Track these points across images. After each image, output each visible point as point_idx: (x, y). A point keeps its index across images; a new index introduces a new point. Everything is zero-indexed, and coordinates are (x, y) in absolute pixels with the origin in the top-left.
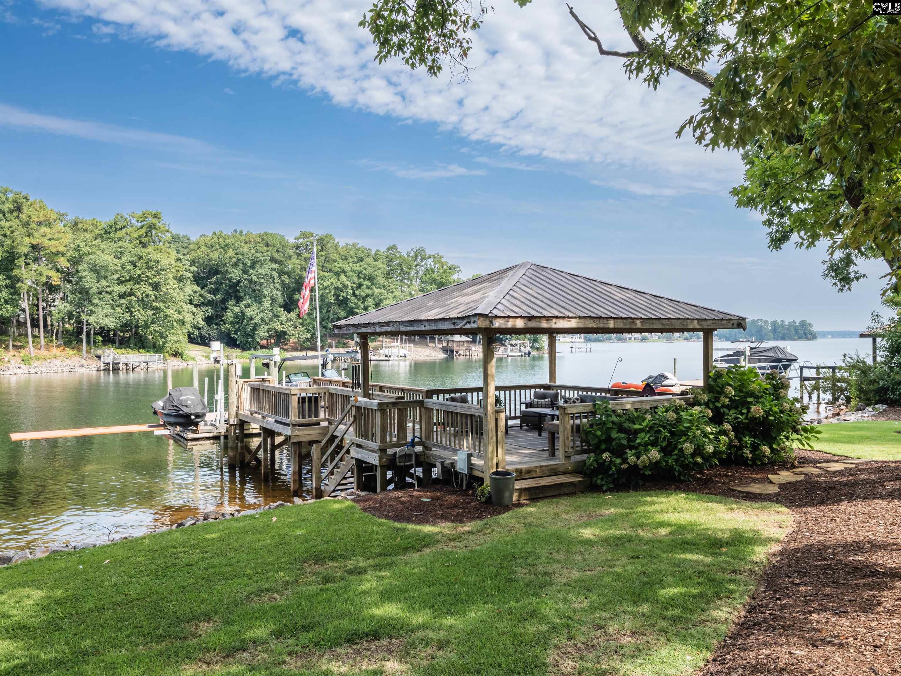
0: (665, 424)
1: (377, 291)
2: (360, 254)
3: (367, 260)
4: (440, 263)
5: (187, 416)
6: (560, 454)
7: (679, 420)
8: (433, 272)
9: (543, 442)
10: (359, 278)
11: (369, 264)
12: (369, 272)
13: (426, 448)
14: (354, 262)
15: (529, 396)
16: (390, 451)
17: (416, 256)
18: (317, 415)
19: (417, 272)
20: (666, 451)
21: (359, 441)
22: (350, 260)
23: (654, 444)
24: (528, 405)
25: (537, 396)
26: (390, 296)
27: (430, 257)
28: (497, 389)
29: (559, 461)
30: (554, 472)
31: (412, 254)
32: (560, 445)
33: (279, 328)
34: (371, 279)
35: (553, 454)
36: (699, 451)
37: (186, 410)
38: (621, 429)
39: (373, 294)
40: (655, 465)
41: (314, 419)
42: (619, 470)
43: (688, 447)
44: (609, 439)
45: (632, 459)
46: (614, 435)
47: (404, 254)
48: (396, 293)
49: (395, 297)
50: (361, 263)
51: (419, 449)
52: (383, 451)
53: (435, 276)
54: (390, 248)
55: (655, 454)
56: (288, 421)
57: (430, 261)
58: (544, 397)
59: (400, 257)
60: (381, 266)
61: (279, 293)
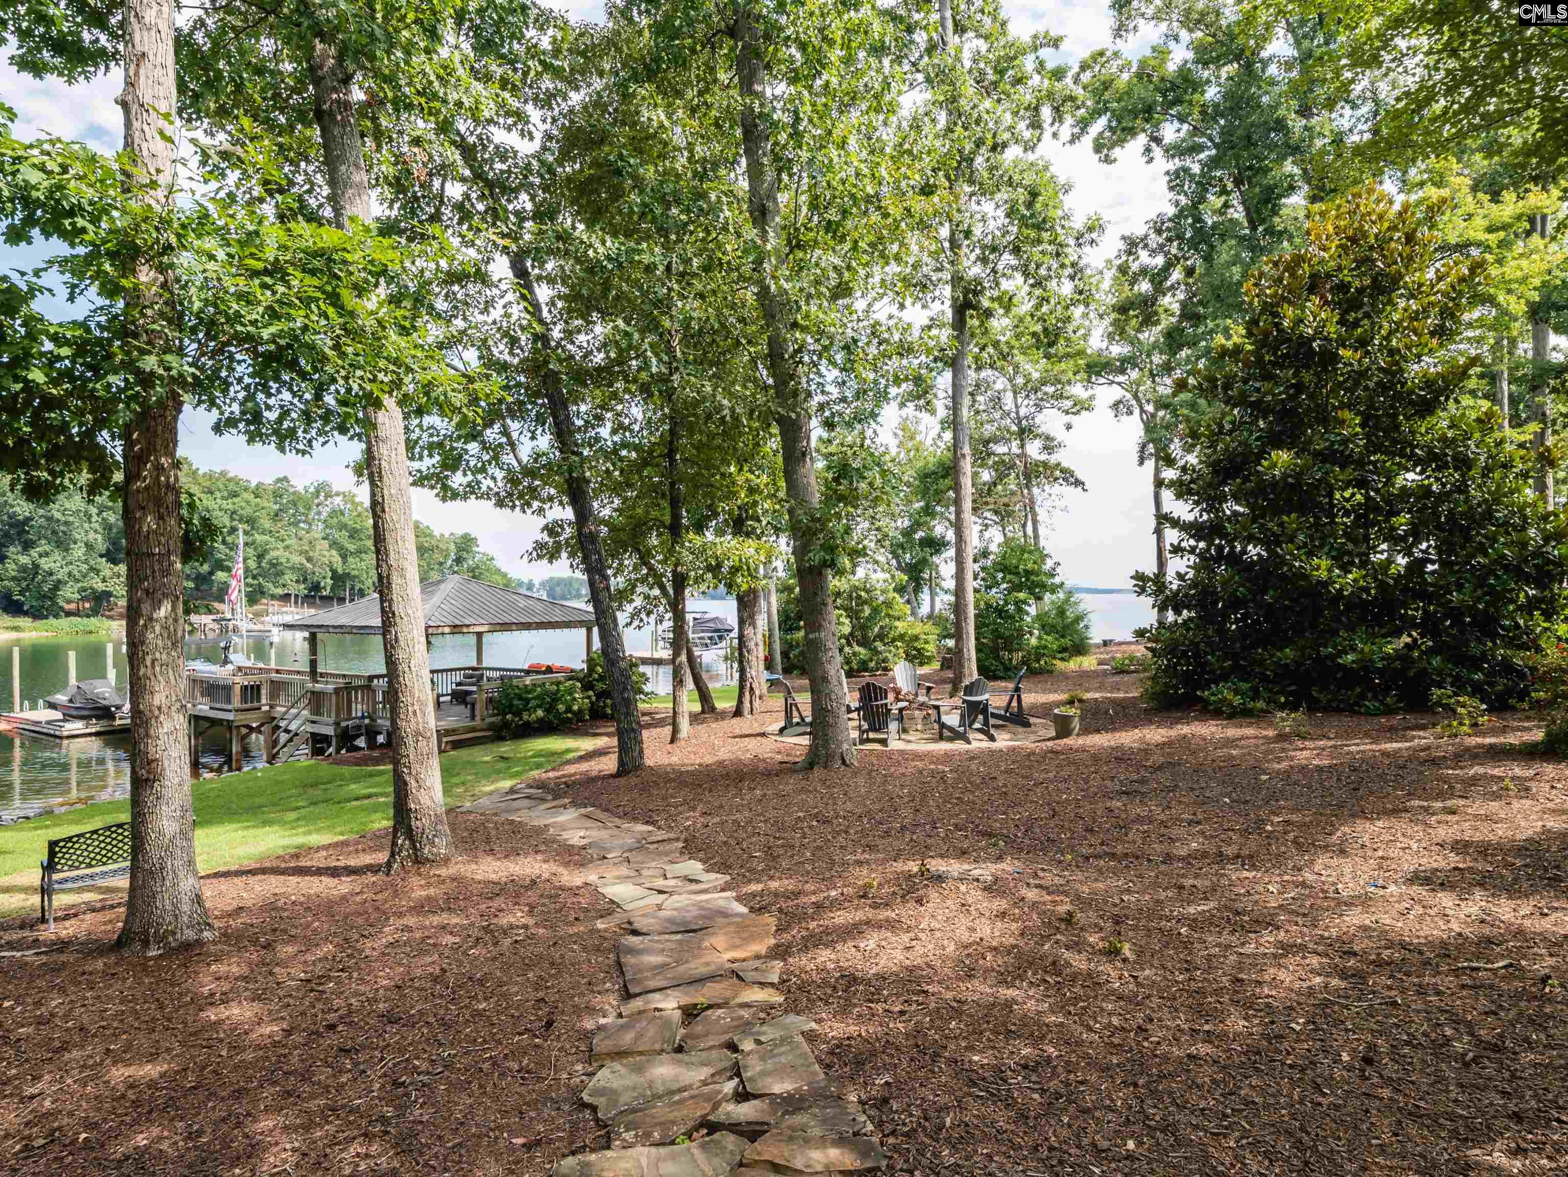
0: (548, 693)
1: (259, 538)
2: (232, 486)
3: (245, 495)
4: (353, 502)
5: (107, 709)
6: (478, 718)
7: (558, 690)
8: (342, 514)
9: (467, 712)
10: (232, 519)
11: (247, 502)
12: (248, 511)
13: (373, 720)
14: (223, 498)
15: (458, 677)
16: (344, 724)
17: (318, 492)
18: (259, 700)
19: (319, 513)
20: (547, 711)
21: (314, 718)
22: (218, 495)
23: (539, 706)
24: (458, 684)
25: (466, 677)
26: (280, 545)
27: (338, 494)
28: (432, 672)
29: (477, 722)
30: (473, 730)
31: (312, 490)
32: (477, 712)
33: (100, 586)
34: (251, 521)
35: (473, 717)
36: (569, 710)
37: (105, 703)
38: (520, 698)
39: (254, 543)
40: (540, 720)
41: (256, 704)
42: (517, 726)
43: (561, 707)
44: (511, 705)
45: (525, 716)
46: (516, 702)
47: (300, 489)
48: (287, 543)
49: (287, 547)
50: (236, 500)
51: (367, 721)
52: (337, 724)
53: (345, 519)
54: (279, 480)
55: (540, 713)
56: (230, 707)
57: (338, 500)
58: (471, 677)
59: (295, 493)
60: (266, 504)
61: (99, 537)
